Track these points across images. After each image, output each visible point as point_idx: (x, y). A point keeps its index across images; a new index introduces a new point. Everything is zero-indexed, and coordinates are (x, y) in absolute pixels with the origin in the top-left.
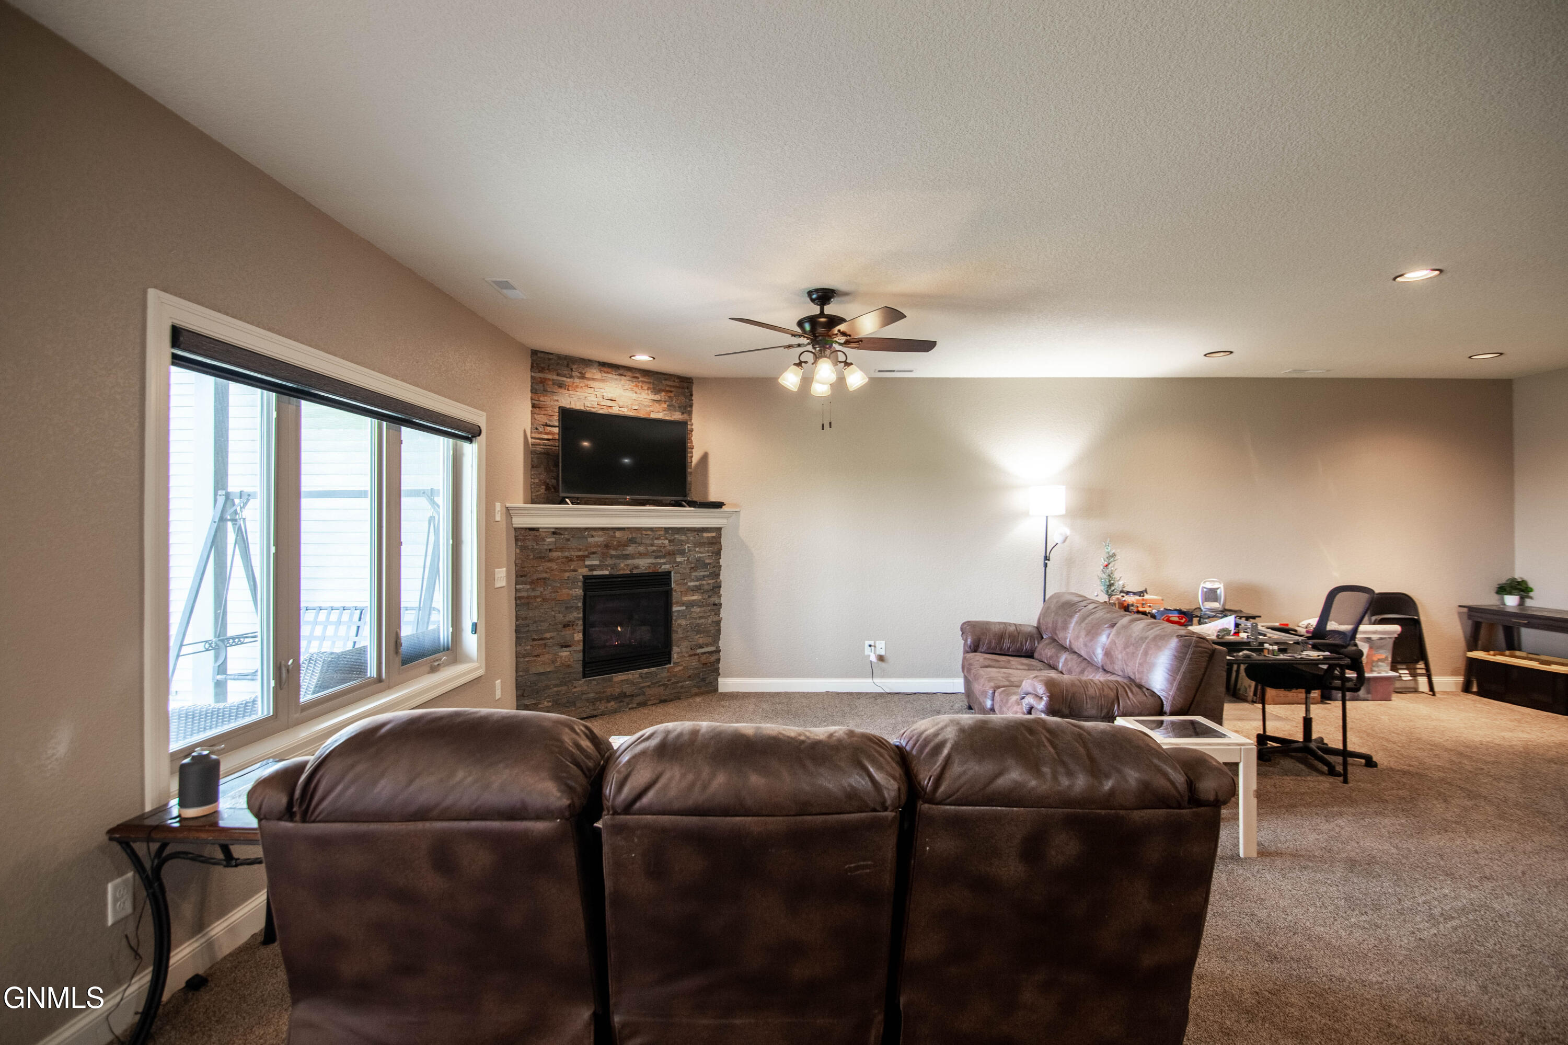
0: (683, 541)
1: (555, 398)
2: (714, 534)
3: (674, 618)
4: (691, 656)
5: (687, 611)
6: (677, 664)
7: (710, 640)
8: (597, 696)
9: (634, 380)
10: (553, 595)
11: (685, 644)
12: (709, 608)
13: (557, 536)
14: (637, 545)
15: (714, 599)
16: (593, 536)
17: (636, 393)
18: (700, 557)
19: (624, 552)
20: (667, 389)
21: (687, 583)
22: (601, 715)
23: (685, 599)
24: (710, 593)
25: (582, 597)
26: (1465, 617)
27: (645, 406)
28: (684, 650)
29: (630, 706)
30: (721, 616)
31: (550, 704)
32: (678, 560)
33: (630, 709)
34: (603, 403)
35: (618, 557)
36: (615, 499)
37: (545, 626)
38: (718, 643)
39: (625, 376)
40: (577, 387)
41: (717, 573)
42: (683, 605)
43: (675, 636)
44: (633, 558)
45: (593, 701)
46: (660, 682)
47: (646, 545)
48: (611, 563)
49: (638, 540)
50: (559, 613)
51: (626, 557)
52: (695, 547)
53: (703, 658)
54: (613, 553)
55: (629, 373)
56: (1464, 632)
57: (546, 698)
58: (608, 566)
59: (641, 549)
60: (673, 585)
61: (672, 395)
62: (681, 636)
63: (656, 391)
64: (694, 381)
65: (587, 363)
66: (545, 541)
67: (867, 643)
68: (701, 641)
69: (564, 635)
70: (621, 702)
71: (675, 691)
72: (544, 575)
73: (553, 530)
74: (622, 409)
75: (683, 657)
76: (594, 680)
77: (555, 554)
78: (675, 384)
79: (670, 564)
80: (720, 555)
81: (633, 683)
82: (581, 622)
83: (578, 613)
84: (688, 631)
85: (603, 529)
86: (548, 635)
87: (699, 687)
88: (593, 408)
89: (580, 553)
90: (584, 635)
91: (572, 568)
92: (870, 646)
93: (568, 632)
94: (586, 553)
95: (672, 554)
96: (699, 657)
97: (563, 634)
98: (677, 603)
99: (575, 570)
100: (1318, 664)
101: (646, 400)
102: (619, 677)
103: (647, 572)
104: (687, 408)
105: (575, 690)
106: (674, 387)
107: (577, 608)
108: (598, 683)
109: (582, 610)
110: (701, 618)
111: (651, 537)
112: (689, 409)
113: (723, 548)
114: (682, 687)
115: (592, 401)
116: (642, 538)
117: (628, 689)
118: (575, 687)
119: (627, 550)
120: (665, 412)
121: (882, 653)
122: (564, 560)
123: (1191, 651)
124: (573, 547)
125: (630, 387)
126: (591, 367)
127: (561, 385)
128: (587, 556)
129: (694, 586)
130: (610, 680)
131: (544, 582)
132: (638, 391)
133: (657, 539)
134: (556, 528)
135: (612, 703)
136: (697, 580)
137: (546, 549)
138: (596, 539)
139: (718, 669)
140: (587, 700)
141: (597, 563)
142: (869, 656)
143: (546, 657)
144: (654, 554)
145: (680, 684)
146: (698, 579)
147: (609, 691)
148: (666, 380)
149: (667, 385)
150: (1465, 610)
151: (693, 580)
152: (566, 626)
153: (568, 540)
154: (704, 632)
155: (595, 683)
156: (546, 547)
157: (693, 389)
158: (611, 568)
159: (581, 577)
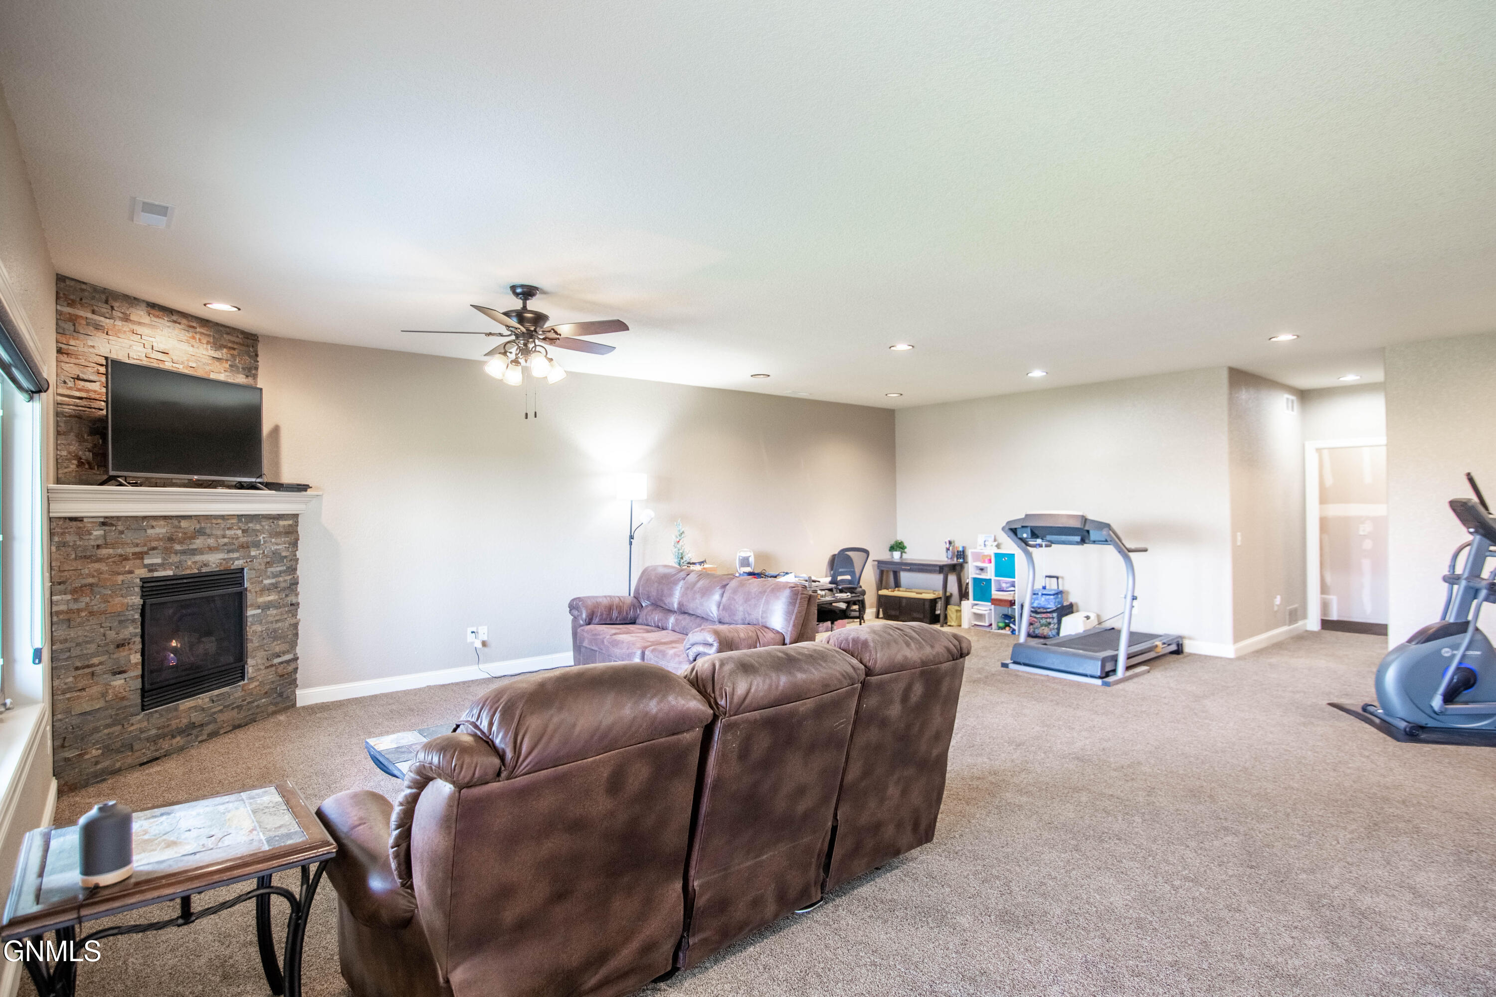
0: (258, 531)
1: (90, 343)
2: (290, 522)
3: (249, 624)
4: (267, 667)
5: (263, 614)
6: (251, 679)
7: (285, 647)
8: (160, 731)
9: (191, 330)
10: (103, 605)
11: (261, 654)
12: (287, 609)
13: (107, 528)
14: (206, 537)
15: (292, 599)
16: (153, 527)
17: (193, 346)
18: (276, 549)
19: (191, 547)
20: (230, 345)
21: (262, 581)
22: (165, 756)
23: (261, 600)
24: (287, 592)
25: (140, 607)
26: (876, 568)
27: (204, 364)
28: (259, 661)
29: (200, 739)
30: (298, 617)
31: (100, 751)
32: (253, 553)
33: (200, 742)
34: (152, 356)
35: (184, 552)
36: (168, 479)
37: (93, 647)
38: (295, 649)
39: (180, 323)
40: (119, 331)
41: (294, 567)
42: (259, 607)
43: (250, 646)
44: (202, 554)
45: (154, 740)
46: (233, 704)
47: (217, 537)
48: (175, 560)
49: (208, 531)
50: (111, 630)
51: (194, 552)
52: (271, 537)
53: (280, 670)
54: (178, 547)
55: (184, 321)
56: (875, 576)
57: (94, 744)
58: (172, 564)
59: (211, 542)
60: (247, 584)
61: (235, 353)
62: (257, 645)
63: (218, 346)
64: (259, 339)
65: (132, 301)
66: (90, 534)
67: (470, 630)
68: (277, 649)
69: (118, 659)
70: (188, 735)
71: (250, 712)
72: (91, 580)
73: (102, 520)
74: (177, 366)
75: (259, 670)
76: (156, 711)
77: (104, 552)
78: (237, 340)
79: (243, 559)
80: (297, 547)
81: (203, 709)
82: (138, 639)
83: (135, 628)
84: (264, 638)
85: (165, 518)
86: (95, 661)
87: (276, 704)
88: (141, 360)
89: (137, 550)
90: (143, 655)
91: (127, 569)
92: (472, 632)
93: (123, 653)
94: (145, 549)
95: (245, 547)
96: (277, 668)
97: (115, 656)
98: (252, 605)
99: (131, 572)
100: (831, 604)
101: (204, 356)
102: (186, 704)
103: (218, 569)
104: (251, 370)
105: (132, 728)
106: (237, 343)
107: (134, 621)
108: (161, 715)
109: (139, 623)
110: (277, 621)
111: (223, 526)
112: (253, 372)
113: (300, 538)
114: (258, 706)
115: (139, 352)
116: (211, 528)
117: (196, 717)
118: (132, 725)
119: (195, 543)
120: (227, 374)
121: (485, 638)
122: (117, 559)
123: (799, 597)
124: (129, 541)
125: (186, 338)
126: (138, 308)
127: (98, 327)
128: (147, 553)
129: (270, 584)
130: (176, 709)
131: (92, 589)
132: (196, 345)
133: (229, 529)
134: (106, 517)
135: (178, 738)
136: (273, 578)
137: (93, 546)
138: (157, 530)
139: (295, 680)
140: (148, 739)
141: (159, 561)
142: (473, 643)
143: (95, 690)
144: (226, 547)
145: (256, 704)
146: (275, 576)
147: (174, 723)
148: (228, 334)
149: (230, 341)
150: (876, 563)
151: (269, 577)
152: (120, 646)
153: (122, 532)
154: (281, 637)
155: (157, 715)
156: (92, 543)
157: (259, 347)
158: (176, 567)
159: (138, 580)
